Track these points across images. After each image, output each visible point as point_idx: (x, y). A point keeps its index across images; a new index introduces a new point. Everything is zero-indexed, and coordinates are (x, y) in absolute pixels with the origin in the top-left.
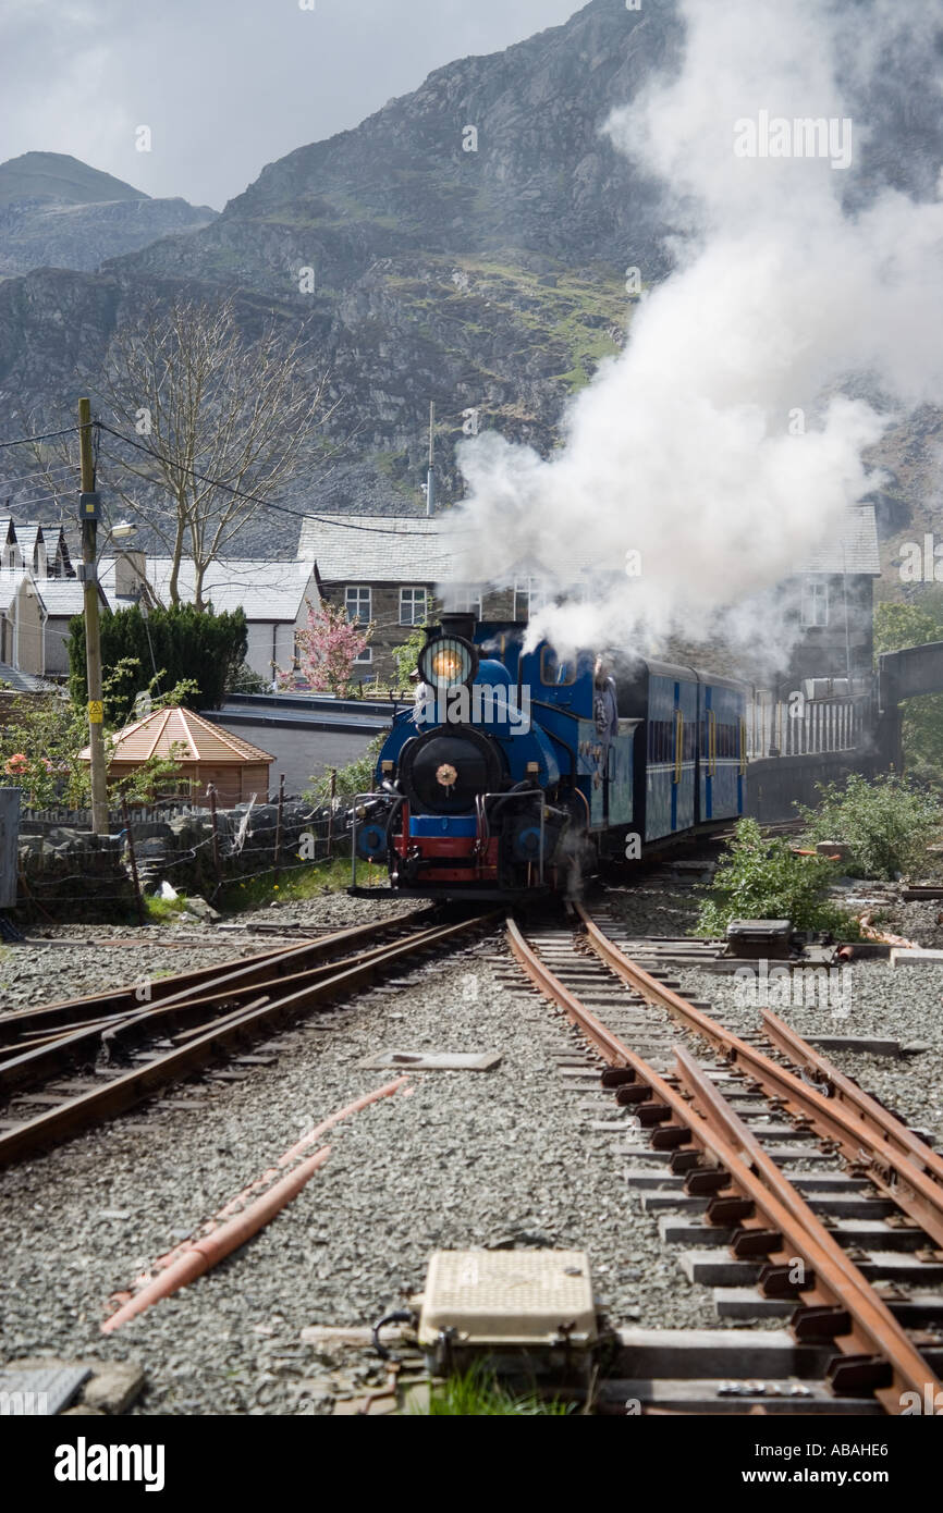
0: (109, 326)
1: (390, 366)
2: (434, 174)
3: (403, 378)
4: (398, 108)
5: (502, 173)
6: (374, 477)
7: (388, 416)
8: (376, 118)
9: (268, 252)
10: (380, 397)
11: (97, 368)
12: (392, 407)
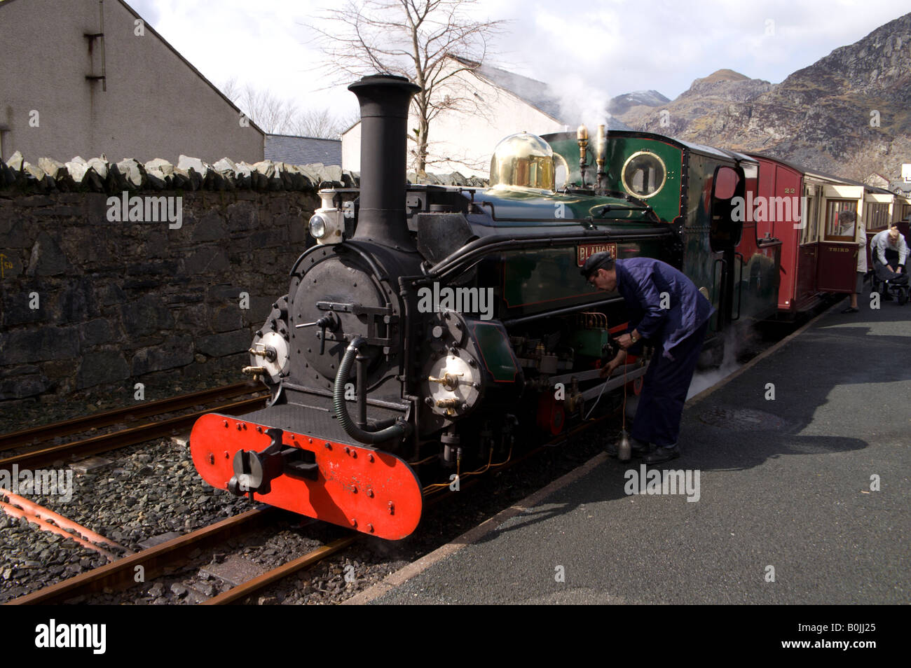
0: (750, 116)
1: (822, 124)
2: (833, 76)
3: (826, 127)
4: (824, 60)
5: (851, 75)
6: (817, 151)
7: (822, 136)
8: (818, 62)
9: (790, 97)
10: (819, 132)
11: (747, 126)
12: (822, 134)
